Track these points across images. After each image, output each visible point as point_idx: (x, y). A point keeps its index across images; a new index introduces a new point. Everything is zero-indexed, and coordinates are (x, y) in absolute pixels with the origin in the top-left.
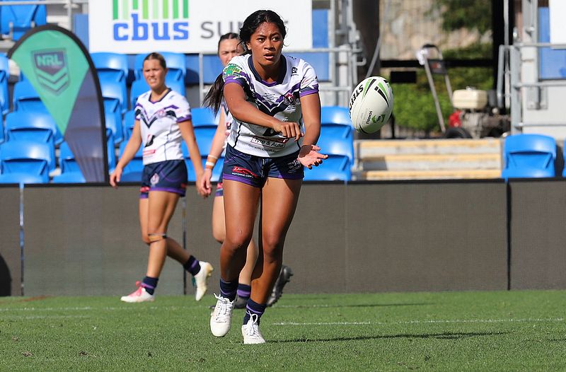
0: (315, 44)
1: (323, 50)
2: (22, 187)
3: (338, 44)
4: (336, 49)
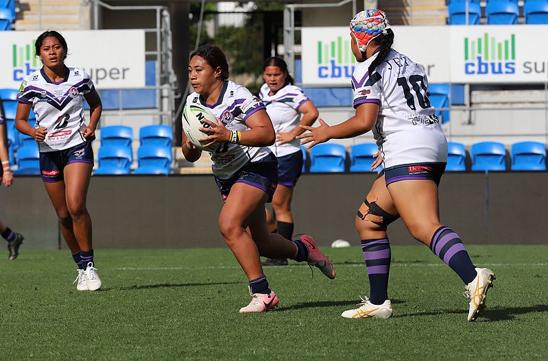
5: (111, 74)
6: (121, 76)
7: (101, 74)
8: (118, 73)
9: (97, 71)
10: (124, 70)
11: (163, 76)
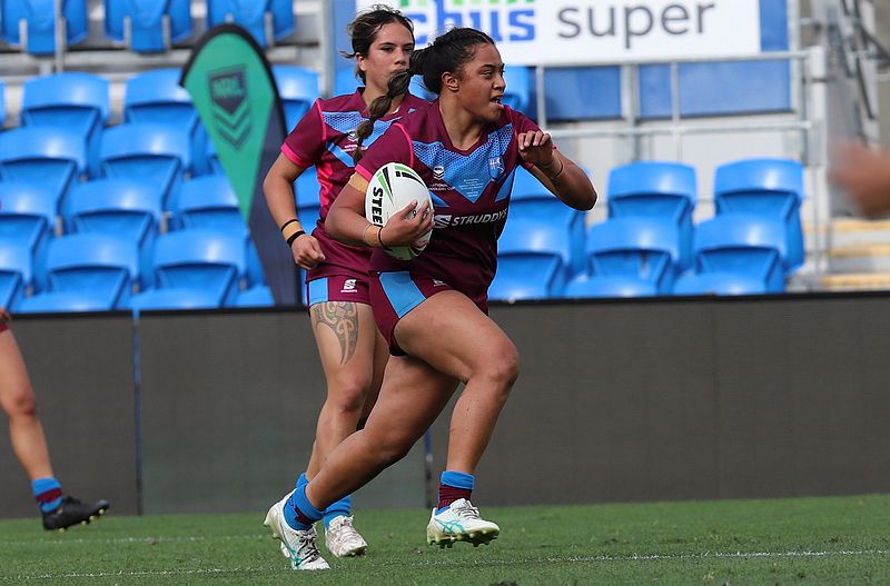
0: (766, 43)
1: (781, 54)
2: (136, 315)
3: (807, 43)
4: (802, 53)
5: (664, 20)
6: (692, 24)
7: (639, 22)
8: (686, 17)
9: (628, 12)
10: (701, 10)
11: (806, 21)
